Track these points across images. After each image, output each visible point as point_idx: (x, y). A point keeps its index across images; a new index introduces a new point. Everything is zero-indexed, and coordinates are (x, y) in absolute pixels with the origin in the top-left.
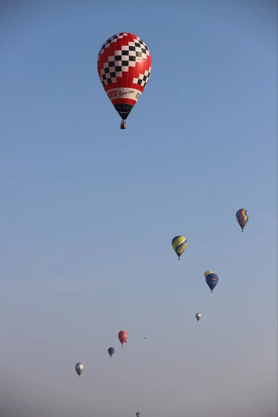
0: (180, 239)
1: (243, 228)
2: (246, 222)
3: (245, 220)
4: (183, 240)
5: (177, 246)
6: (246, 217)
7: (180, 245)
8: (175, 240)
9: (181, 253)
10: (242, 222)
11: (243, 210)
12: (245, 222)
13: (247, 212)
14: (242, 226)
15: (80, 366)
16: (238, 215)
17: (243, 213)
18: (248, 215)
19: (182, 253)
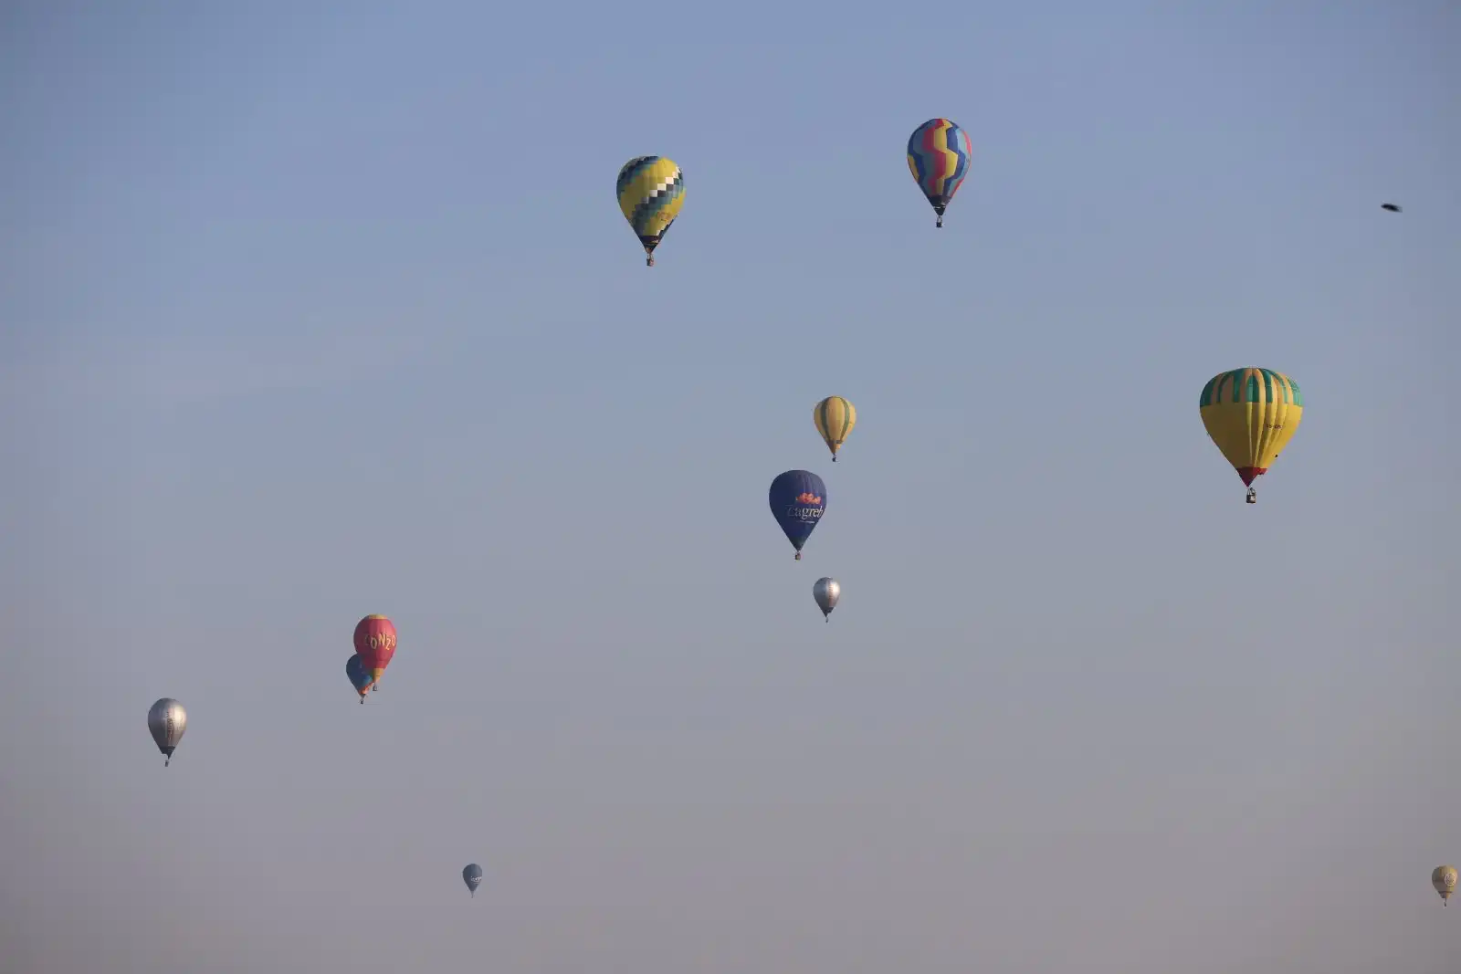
0: (652, 171)
1: (940, 212)
2: (954, 182)
3: (952, 170)
4: (666, 174)
5: (640, 202)
6: (953, 159)
7: (652, 199)
8: (633, 173)
9: (658, 234)
10: (933, 185)
11: (939, 123)
12: (948, 182)
13: (959, 134)
14: (938, 201)
15: (171, 710)
16: (917, 149)
17: (941, 139)
18: (962, 145)
19: (662, 232)
